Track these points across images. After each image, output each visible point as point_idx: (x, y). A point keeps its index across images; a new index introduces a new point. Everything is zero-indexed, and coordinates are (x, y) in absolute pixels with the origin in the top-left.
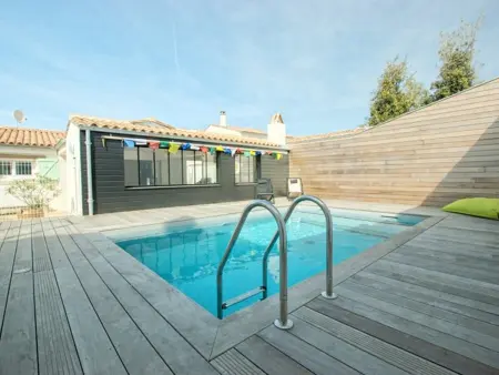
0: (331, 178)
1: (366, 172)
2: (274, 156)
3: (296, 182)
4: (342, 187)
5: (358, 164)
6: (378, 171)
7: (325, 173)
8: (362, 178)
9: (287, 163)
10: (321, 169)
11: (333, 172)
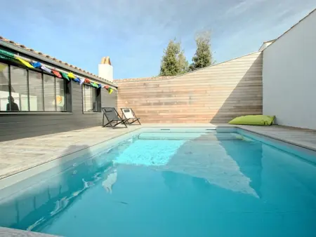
0: (153, 109)
1: (178, 103)
2: (108, 90)
3: (128, 111)
4: (161, 114)
5: (172, 98)
6: (185, 103)
7: (149, 104)
8: (175, 107)
9: (116, 98)
10: (145, 102)
11: (155, 104)
